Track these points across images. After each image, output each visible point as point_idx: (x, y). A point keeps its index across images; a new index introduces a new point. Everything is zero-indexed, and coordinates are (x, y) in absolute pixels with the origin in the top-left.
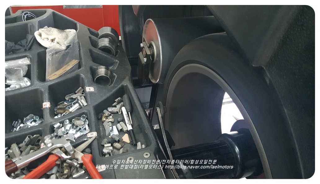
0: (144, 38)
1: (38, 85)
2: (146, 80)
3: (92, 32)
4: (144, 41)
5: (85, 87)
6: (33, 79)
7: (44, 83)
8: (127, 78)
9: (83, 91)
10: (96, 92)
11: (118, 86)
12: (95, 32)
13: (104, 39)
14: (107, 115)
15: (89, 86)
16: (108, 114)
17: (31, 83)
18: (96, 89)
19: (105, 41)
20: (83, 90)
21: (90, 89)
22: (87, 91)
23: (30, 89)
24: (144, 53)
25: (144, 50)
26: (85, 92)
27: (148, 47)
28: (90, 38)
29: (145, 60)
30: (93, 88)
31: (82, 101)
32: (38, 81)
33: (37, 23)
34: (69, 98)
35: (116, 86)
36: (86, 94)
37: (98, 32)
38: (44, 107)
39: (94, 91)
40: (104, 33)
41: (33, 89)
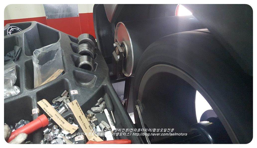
0: (116, 39)
1: (27, 92)
2: (120, 75)
3: (73, 39)
4: (116, 41)
5: (70, 91)
6: (22, 87)
7: (32, 90)
8: (106, 78)
9: (68, 94)
10: (80, 94)
11: (98, 87)
12: (75, 39)
13: (84, 45)
14: (91, 116)
15: (73, 89)
16: (92, 114)
17: (20, 90)
18: (80, 91)
19: (85, 46)
20: (68, 92)
21: (74, 92)
22: (71, 94)
23: (20, 96)
24: (117, 51)
25: (117, 49)
26: (70, 95)
27: (120, 46)
28: (71, 44)
29: (119, 57)
30: (77, 91)
31: (68, 104)
32: (26, 88)
33: (23, 35)
34: (56, 102)
35: (97, 87)
36: (71, 97)
37: (77, 39)
38: (33, 113)
39: (78, 93)
40: (83, 39)
41: (22, 96)
